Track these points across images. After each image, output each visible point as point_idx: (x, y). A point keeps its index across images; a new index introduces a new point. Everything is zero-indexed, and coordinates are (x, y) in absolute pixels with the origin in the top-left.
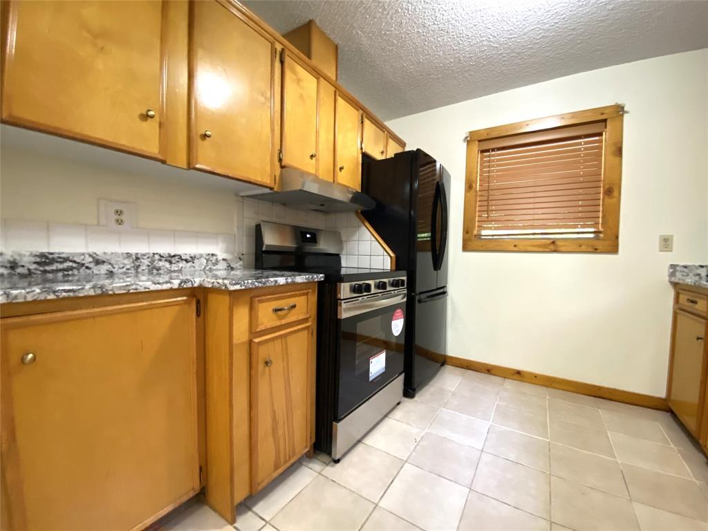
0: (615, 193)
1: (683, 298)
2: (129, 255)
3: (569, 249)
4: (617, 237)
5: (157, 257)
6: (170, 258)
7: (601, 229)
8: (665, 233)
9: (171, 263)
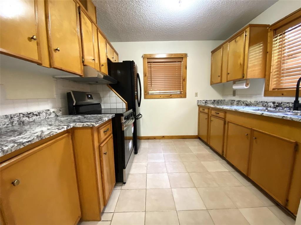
0: (185, 80)
1: (201, 109)
2: (6, 116)
3: (175, 97)
4: (186, 93)
5: (21, 115)
6: (28, 115)
7: (182, 91)
8: (196, 92)
9: (29, 117)
